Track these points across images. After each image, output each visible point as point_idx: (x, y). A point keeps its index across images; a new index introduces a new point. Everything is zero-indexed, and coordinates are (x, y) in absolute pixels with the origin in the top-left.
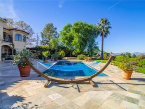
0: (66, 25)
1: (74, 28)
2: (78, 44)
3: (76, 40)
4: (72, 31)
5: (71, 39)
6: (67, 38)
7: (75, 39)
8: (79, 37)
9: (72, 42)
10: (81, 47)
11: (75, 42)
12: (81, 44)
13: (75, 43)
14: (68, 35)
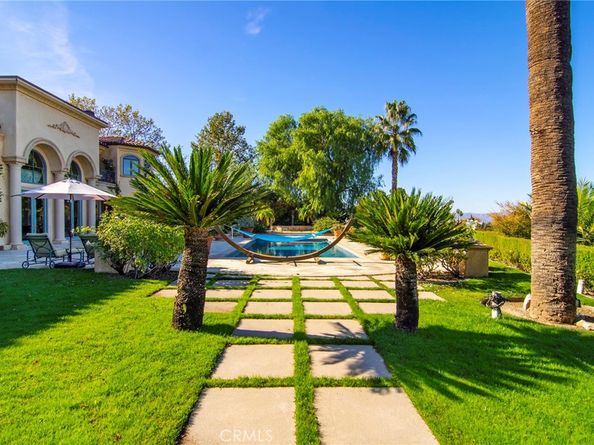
0: (276, 119)
1: (304, 134)
2: (316, 185)
3: (309, 172)
4: (296, 144)
5: (293, 167)
6: (279, 165)
7: (305, 167)
8: (319, 163)
9: (297, 177)
10: (323, 193)
11: (305, 179)
12: (325, 185)
13: (307, 183)
14: (284, 154)
